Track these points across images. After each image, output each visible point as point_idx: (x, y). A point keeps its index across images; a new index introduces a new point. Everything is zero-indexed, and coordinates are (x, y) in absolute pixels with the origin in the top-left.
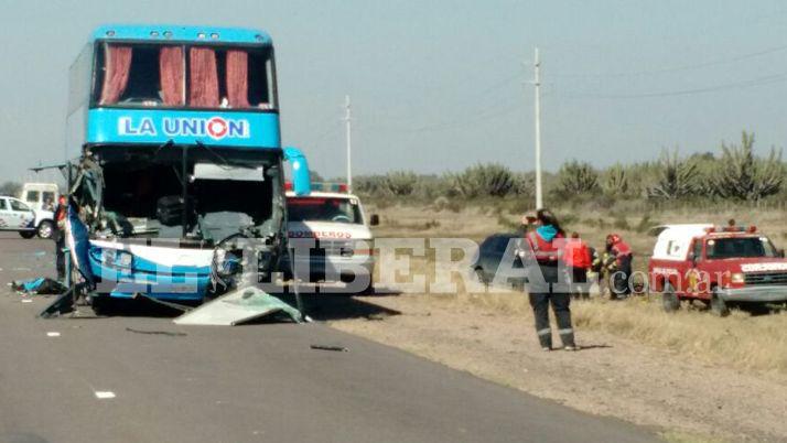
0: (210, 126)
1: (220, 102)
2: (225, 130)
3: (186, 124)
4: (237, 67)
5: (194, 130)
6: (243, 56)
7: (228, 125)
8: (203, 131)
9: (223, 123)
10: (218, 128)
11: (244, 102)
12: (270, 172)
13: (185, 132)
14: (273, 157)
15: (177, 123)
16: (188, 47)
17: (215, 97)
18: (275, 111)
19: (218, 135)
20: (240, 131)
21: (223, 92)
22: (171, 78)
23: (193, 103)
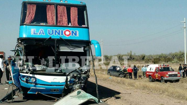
0: (65, 32)
1: (68, 24)
2: (70, 34)
3: (56, 31)
4: (74, 12)
5: (59, 34)
6: (76, 9)
7: (71, 32)
8: (62, 34)
9: (70, 32)
10: (67, 33)
11: (77, 24)
12: (86, 49)
13: (55, 34)
14: (87, 44)
15: (53, 31)
16: (57, 5)
17: (66, 23)
18: (88, 28)
19: (68, 35)
20: (76, 34)
21: (69, 21)
22: (50, 15)
23: (58, 24)
